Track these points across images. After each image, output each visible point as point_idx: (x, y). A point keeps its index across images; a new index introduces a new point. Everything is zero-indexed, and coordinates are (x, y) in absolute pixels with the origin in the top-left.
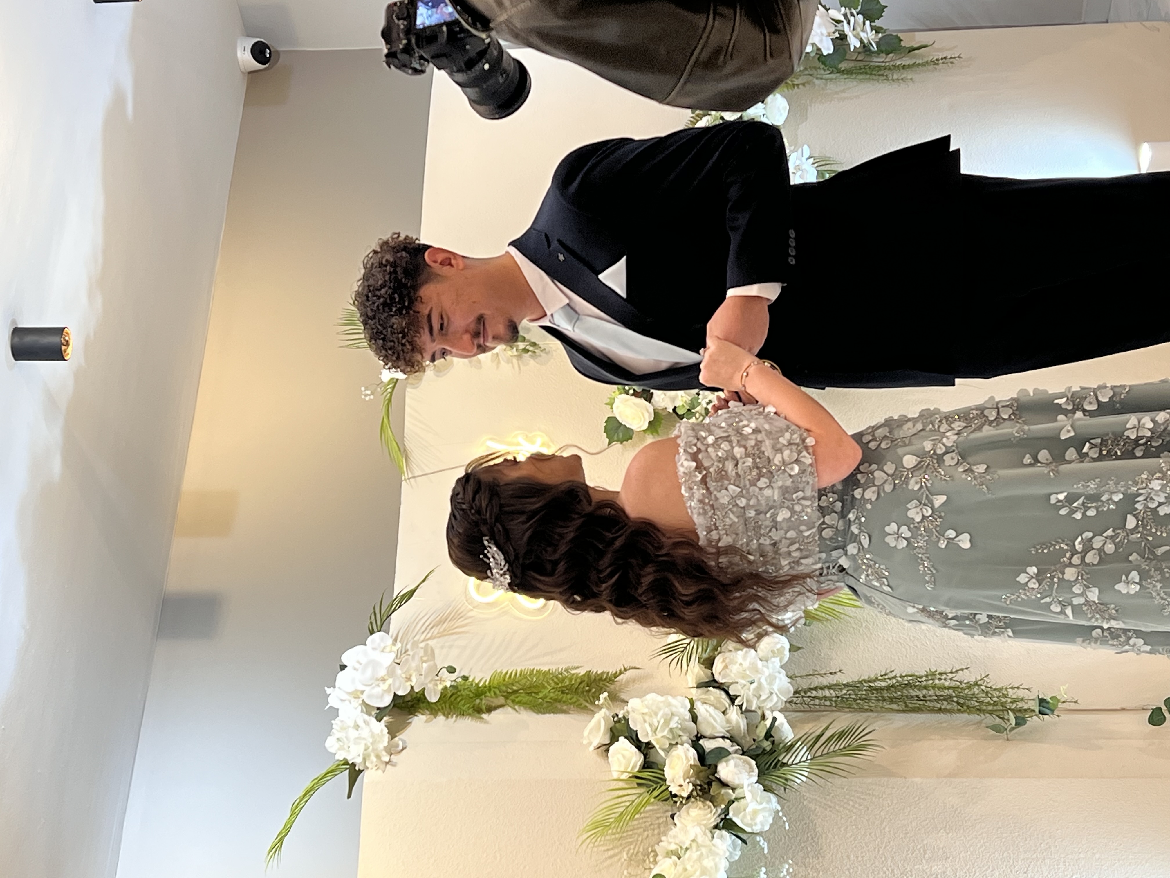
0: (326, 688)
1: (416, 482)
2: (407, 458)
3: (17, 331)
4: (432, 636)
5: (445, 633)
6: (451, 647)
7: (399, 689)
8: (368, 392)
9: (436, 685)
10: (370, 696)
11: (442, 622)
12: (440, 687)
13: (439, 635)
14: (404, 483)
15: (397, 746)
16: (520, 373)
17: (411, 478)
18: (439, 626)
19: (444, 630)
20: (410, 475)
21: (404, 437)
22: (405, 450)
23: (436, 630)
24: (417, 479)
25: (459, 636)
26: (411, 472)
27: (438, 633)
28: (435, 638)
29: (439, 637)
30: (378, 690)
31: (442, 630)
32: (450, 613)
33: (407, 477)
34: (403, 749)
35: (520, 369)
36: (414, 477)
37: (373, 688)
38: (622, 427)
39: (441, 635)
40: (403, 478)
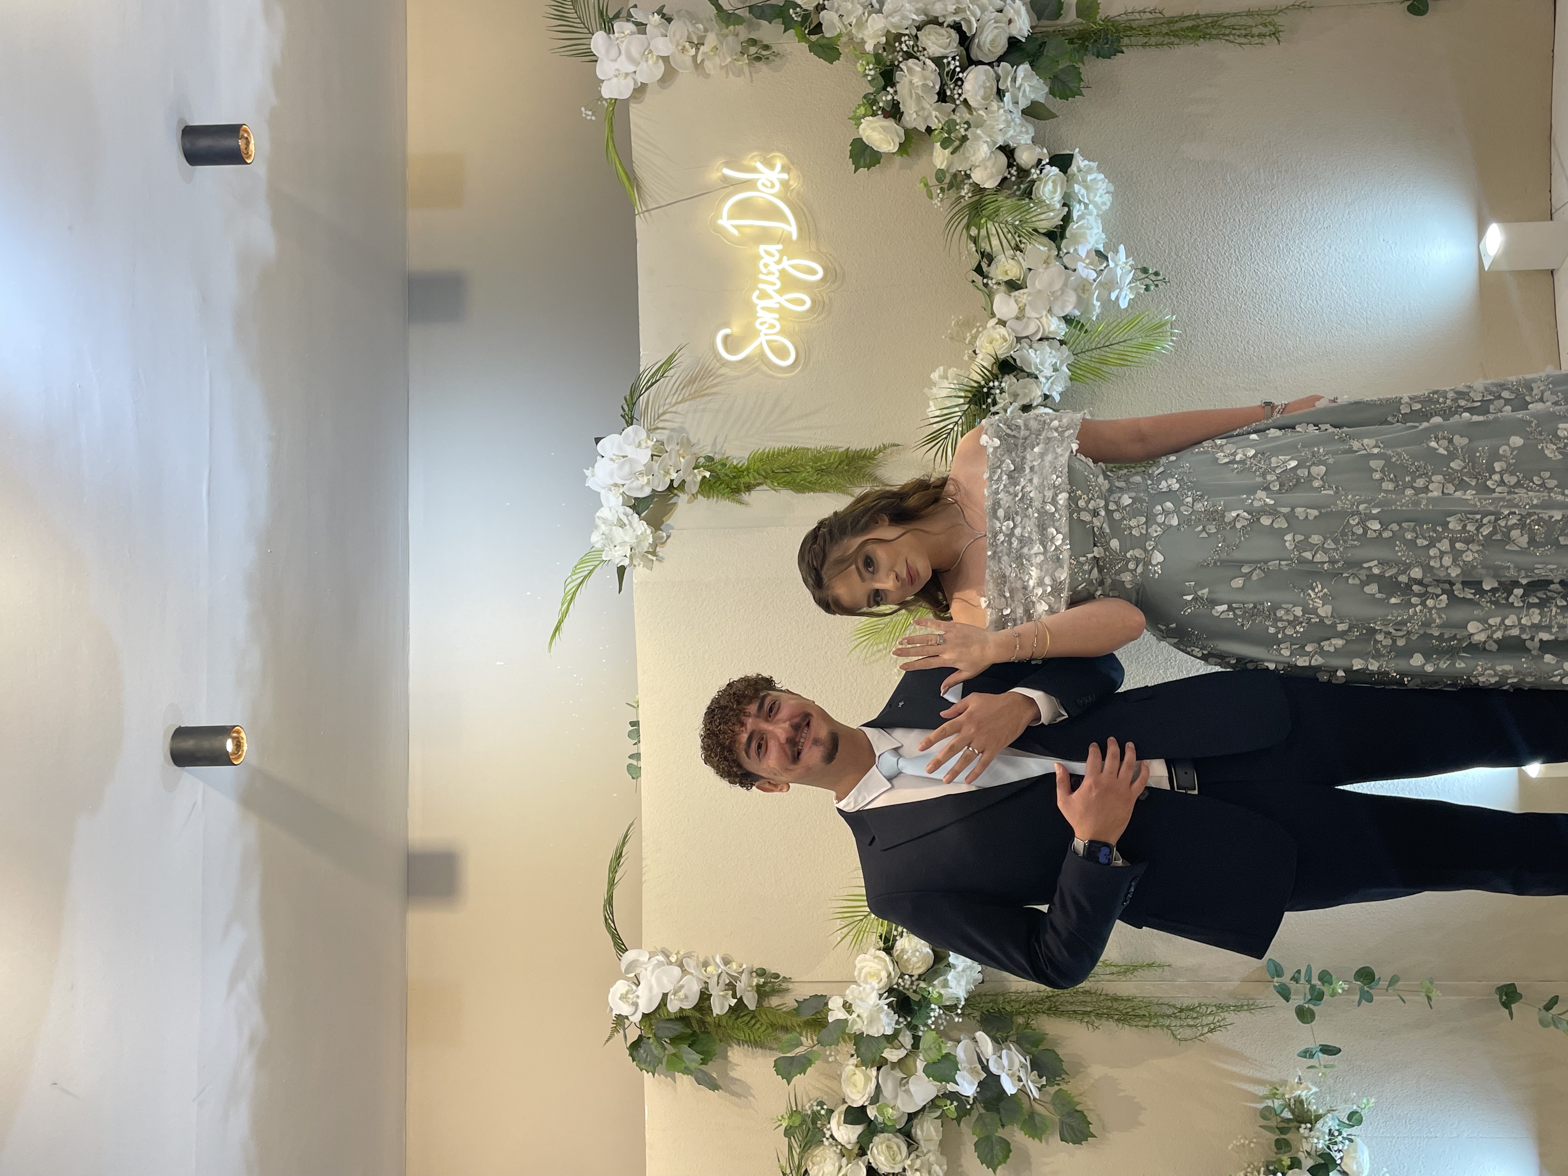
0: (585, 471)
1: (650, 215)
2: (638, 187)
3: (190, 133)
4: (683, 398)
5: (697, 394)
6: (704, 410)
7: (658, 486)
8: (590, 113)
9: (695, 476)
10: (629, 489)
11: (692, 381)
12: (699, 478)
13: (691, 397)
14: (637, 217)
15: (663, 537)
16: (752, 81)
17: (645, 211)
18: (690, 387)
19: (695, 392)
20: (644, 209)
21: (632, 162)
22: (635, 178)
23: (687, 392)
24: (652, 212)
25: (710, 398)
26: (646, 206)
27: (690, 395)
28: (686, 401)
29: (691, 399)
30: (636, 484)
31: (693, 391)
32: (700, 371)
33: (640, 211)
34: (668, 537)
35: (751, 76)
36: (647, 211)
37: (633, 482)
38: (868, 150)
39: (693, 397)
40: (636, 212)
